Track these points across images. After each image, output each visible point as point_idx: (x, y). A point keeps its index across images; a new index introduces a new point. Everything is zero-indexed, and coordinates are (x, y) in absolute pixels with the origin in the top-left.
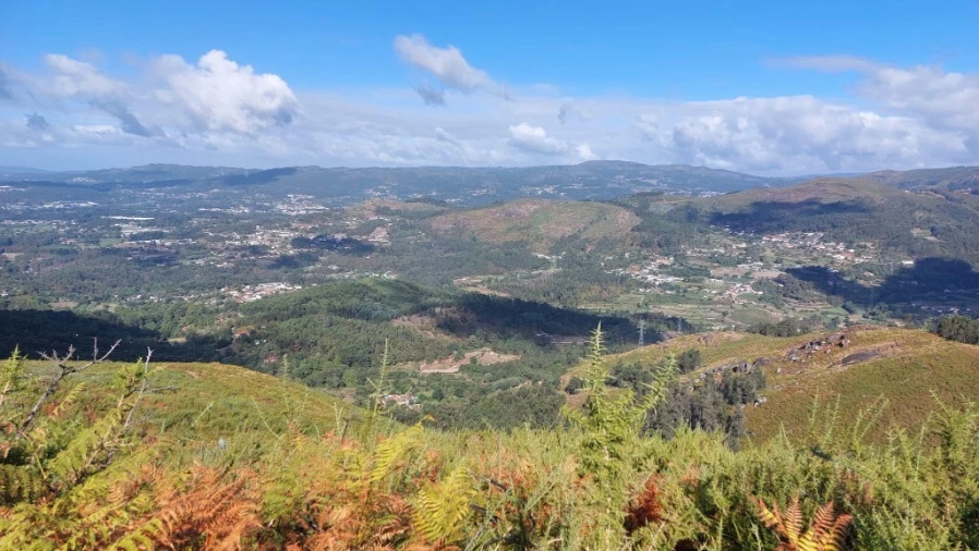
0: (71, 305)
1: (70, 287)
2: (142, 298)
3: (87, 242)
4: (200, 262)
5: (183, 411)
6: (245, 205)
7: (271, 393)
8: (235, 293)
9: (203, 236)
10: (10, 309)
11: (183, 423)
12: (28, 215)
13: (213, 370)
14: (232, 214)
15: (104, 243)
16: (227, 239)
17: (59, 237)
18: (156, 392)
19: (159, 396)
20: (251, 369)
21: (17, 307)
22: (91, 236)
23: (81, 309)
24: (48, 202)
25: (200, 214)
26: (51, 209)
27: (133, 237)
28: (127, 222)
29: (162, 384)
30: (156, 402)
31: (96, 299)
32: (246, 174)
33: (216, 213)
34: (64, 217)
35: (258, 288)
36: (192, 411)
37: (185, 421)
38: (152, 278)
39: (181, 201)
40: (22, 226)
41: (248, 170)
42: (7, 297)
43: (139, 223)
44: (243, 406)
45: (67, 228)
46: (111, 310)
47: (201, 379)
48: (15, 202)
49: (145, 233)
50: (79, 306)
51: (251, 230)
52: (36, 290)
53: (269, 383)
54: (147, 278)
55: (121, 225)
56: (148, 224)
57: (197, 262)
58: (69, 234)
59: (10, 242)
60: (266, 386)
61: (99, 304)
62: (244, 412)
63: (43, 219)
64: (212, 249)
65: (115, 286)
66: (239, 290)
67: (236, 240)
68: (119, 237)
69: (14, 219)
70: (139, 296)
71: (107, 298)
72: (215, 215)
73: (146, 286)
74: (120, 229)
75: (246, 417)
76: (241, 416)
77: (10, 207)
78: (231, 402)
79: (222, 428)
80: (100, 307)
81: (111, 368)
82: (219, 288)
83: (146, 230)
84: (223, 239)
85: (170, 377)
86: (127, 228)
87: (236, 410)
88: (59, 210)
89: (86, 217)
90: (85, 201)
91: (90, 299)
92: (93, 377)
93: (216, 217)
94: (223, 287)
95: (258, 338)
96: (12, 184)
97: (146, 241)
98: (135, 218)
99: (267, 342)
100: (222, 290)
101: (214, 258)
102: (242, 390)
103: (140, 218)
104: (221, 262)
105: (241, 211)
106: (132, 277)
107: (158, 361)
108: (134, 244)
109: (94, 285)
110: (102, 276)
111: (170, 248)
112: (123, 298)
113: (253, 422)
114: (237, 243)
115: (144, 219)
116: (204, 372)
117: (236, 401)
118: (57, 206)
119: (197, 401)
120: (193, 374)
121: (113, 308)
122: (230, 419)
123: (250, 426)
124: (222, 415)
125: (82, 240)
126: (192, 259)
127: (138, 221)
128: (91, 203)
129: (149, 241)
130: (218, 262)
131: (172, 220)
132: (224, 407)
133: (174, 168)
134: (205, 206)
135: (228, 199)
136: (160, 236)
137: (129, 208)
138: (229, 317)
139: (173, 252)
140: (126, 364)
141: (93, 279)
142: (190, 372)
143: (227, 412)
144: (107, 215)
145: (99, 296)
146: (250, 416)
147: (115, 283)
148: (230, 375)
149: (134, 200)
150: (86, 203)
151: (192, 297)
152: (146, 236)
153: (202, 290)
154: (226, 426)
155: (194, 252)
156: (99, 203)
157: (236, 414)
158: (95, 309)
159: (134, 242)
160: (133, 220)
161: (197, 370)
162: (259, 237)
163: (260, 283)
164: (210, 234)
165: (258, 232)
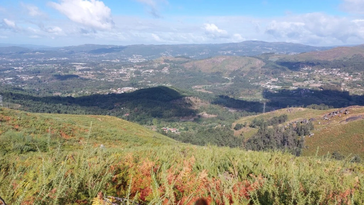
0: (59, 94)
1: (59, 88)
2: (83, 92)
4: (103, 79)
5: (94, 133)
6: (118, 59)
7: (126, 127)
8: (114, 91)
9: (104, 70)
10: (39, 95)
11: (94, 137)
12: (45, 62)
13: (106, 118)
14: (114, 62)
15: (70, 73)
17: (55, 70)
19: (86, 127)
20: (120, 118)
22: (66, 70)
23: (63, 96)
24: (51, 58)
25: (103, 62)
26: (52, 61)
27: (80, 70)
28: (77, 65)
29: (88, 123)
30: (85, 129)
31: (68, 92)
33: (108, 61)
34: (57, 63)
35: (123, 89)
36: (97, 133)
37: (94, 136)
38: (86, 85)
39: (96, 57)
40: (43, 66)
41: (119, 46)
42: (39, 91)
43: (81, 65)
44: (115, 131)
45: (58, 67)
46: (73, 96)
47: (102, 121)
48: (41, 58)
50: (62, 94)
51: (120, 68)
52: (48, 89)
53: (126, 123)
54: (85, 85)
55: (76, 66)
56: (85, 66)
57: (101, 79)
58: (58, 69)
59: (39, 72)
60: (124, 124)
61: (69, 94)
62: (115, 133)
63: (50, 64)
64: (107, 75)
65: (74, 88)
66: (116, 90)
67: (115, 72)
68: (75, 70)
69: (40, 64)
70: (82, 91)
71: (71, 92)
72: (107, 63)
73: (85, 87)
74: (75, 67)
76: (114, 135)
77: (39, 60)
78: (111, 130)
80: (69, 95)
81: (71, 117)
82: (109, 89)
83: (84, 68)
84: (110, 71)
85: (91, 120)
86: (78, 67)
87: (112, 133)
88: (55, 60)
89: (64, 63)
91: (65, 92)
92: (65, 120)
93: (108, 63)
94: (111, 88)
95: (123, 107)
96: (40, 51)
97: (84, 72)
98: (80, 64)
99: (126, 108)
100: (110, 89)
101: (108, 78)
102: (116, 125)
103: (82, 64)
104: (110, 80)
105: (117, 61)
106: (79, 84)
107: (88, 114)
108: (80, 73)
109: (67, 87)
110: (69, 84)
111: (92, 74)
112: (76, 92)
113: (118, 137)
114: (115, 73)
115: (84, 64)
116: (103, 119)
117: (113, 129)
118: (54, 59)
119: (99, 129)
120: (99, 119)
121: (73, 95)
122: (110, 136)
123: (117, 139)
124: (107, 135)
125: (63, 71)
126: (100, 78)
127: (82, 65)
128: (66, 58)
129: (85, 72)
130: (109, 80)
131: (93, 64)
132: (108, 132)
133: (93, 45)
134: (104, 59)
135: (112, 57)
136: (89, 70)
137: (78, 60)
138: (113, 99)
139: (93, 76)
140: (77, 115)
141: (67, 85)
142: (98, 119)
143: (109, 133)
144: (71, 62)
145: (69, 91)
146: (117, 135)
147: (74, 86)
148: (112, 120)
149: (80, 57)
150: (64, 58)
151: (100, 92)
152: (84, 70)
153: (104, 89)
154: (108, 138)
155: (100, 76)
156: (68, 58)
157: (112, 134)
158: (67, 96)
159: (80, 72)
160: (79, 64)
161: (100, 118)
162: (123, 71)
163: (123, 87)
164: (106, 69)
165: (122, 68)
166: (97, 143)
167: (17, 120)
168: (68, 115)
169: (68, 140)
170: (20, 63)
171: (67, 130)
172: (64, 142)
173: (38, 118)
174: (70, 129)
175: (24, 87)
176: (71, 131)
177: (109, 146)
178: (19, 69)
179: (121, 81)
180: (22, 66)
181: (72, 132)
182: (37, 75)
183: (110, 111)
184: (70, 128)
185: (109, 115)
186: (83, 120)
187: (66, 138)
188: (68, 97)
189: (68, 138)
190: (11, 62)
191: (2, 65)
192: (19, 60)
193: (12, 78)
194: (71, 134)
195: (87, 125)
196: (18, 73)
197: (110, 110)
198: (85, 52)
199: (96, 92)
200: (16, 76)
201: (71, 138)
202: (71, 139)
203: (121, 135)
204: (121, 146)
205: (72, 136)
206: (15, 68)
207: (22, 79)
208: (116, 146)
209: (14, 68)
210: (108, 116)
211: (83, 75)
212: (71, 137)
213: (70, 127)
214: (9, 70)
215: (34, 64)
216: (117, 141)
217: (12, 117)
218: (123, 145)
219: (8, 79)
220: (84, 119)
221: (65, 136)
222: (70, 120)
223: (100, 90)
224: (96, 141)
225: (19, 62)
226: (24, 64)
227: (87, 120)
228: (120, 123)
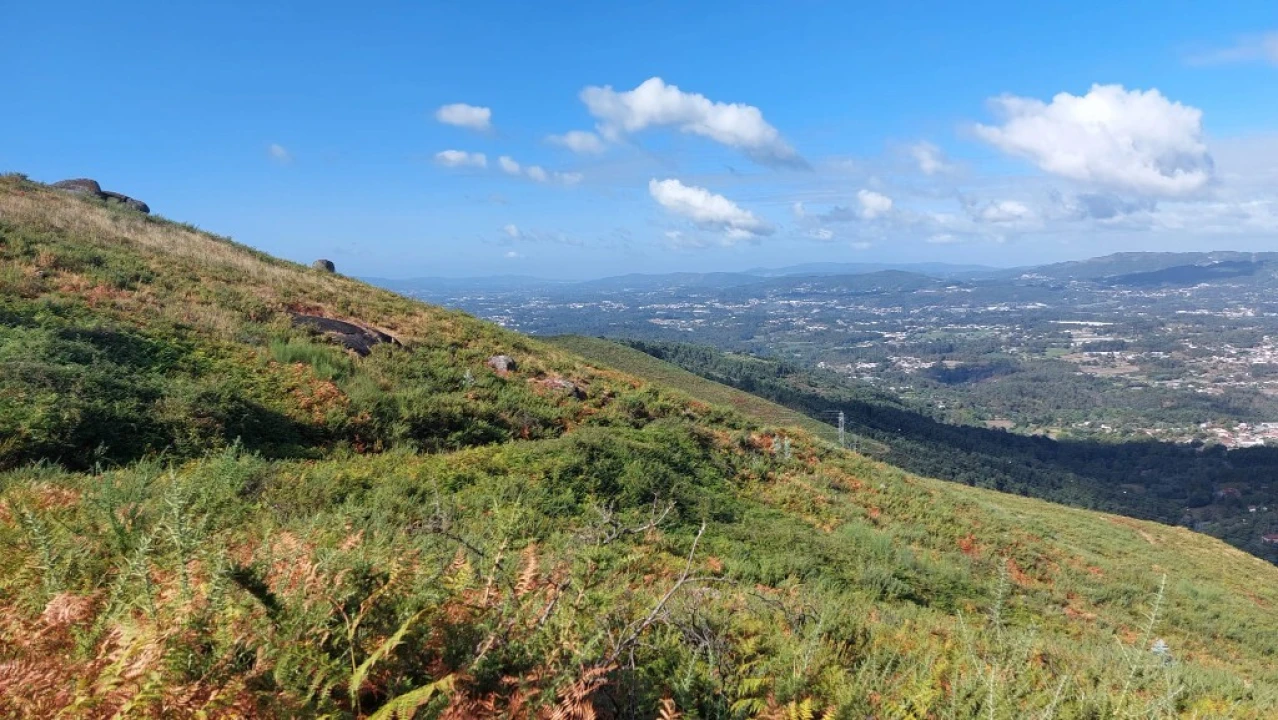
0: (1007, 425)
1: (1008, 404)
2: (1092, 426)
3: (1030, 352)
4: (1175, 384)
5: (1123, 585)
6: (1248, 306)
7: (1268, 591)
8: (1222, 432)
9: (1180, 348)
10: (945, 422)
11: (1120, 601)
12: (970, 318)
13: (1176, 537)
14: (1227, 318)
15: (1050, 353)
16: (1214, 353)
17: (1001, 344)
18: (1093, 551)
19: (1094, 558)
20: (1239, 547)
21: (951, 421)
22: (1035, 344)
23: (1018, 431)
24: (993, 304)
25: (1178, 319)
26: (994, 313)
27: (1087, 348)
28: (1079, 327)
29: (1103, 542)
30: (1088, 565)
31: (1036, 421)
32: (1253, 260)
33: (1202, 316)
34: (1010, 321)
35: (1259, 428)
36: (1135, 588)
37: (1123, 600)
38: (1105, 402)
39: (1153, 301)
40: (964, 331)
41: (1259, 254)
42: (944, 409)
43: (1094, 330)
44: (1215, 599)
45: (1011, 334)
46: (1053, 436)
47: (1158, 546)
48: (959, 305)
49: (1101, 342)
50: (1017, 426)
51: (1253, 341)
52: (972, 404)
53: (1263, 573)
54: (1099, 402)
55: (1073, 333)
56: (1108, 331)
57: (1168, 384)
58: (1011, 342)
59: (951, 349)
60: (1259, 578)
61: (1038, 427)
62: (1214, 608)
63: (986, 323)
64: (1193, 367)
65: (1058, 407)
66: (1229, 428)
67: (1230, 356)
68: (1068, 347)
69: (957, 323)
70: (1087, 423)
71: (1049, 421)
72: (1199, 320)
73: (1098, 410)
74: (1070, 336)
75: (1217, 616)
76: (1209, 614)
77: (955, 310)
78: (1196, 588)
79: (1176, 623)
80: (1040, 432)
81: (1041, 509)
82: (1199, 423)
83: (1103, 338)
84: (1210, 354)
85: (1116, 536)
86: (1079, 336)
87: (1203, 602)
88: (1003, 312)
89: (1032, 321)
90: (1033, 300)
91: (1029, 420)
92: (1020, 516)
93: (1203, 324)
94: (1205, 421)
95: (1254, 503)
96: (958, 284)
97: (1103, 353)
98: (1090, 323)
99: (1269, 510)
100: (1203, 425)
101: (1194, 380)
102: (1219, 576)
103: (1097, 324)
104: (1204, 386)
105: (1241, 314)
106: (1080, 397)
107: (1104, 511)
108: (1086, 356)
109: (1034, 404)
110: (1044, 393)
111: (1132, 363)
112: (1067, 424)
113: (1226, 626)
114: (1230, 360)
115: (1102, 324)
116: (1164, 538)
117: (1205, 589)
118: (1002, 309)
119: (1145, 576)
120: (1148, 537)
121: (1055, 434)
122: (1190, 614)
123: (1221, 631)
124: (1179, 605)
125: (1026, 349)
126: (1163, 379)
127: (1092, 327)
128: (1040, 304)
129: (1106, 353)
130: (1199, 386)
131: (1139, 326)
132: (1184, 593)
133: (1146, 256)
134: (1187, 308)
135: (1222, 296)
136: (1122, 347)
137: (1084, 310)
138: (1211, 465)
139: (1136, 369)
140: (1061, 507)
141: (1034, 397)
142: (1144, 534)
143: (1188, 602)
144: (1058, 319)
145: (1040, 417)
146: (1223, 616)
147: (1059, 403)
148: (1202, 550)
149: (1091, 300)
150: (1033, 304)
151: (1158, 430)
152: (1102, 347)
153: (1173, 423)
154: (1182, 621)
155: (1164, 370)
156: (1049, 304)
157: (1201, 608)
158: (1034, 433)
159: (1086, 353)
160: (1087, 326)
161: (1152, 533)
162: (1268, 353)
163: (1264, 421)
164: (1191, 346)
165: (1266, 344)
166: (1132, 628)
167: (878, 492)
168: (1031, 501)
169: (1025, 592)
170: (899, 321)
171: (1023, 554)
172: (1012, 594)
173: (937, 495)
174: (1034, 553)
175: (903, 392)
176: (1039, 560)
177: (1186, 652)
178: (894, 339)
179: (1257, 393)
180: (905, 331)
181: (1040, 565)
182: (944, 358)
183: (1197, 512)
184: (1034, 549)
185: (1192, 526)
186: (1084, 530)
187: (1018, 583)
188: (1035, 437)
189: (1024, 584)
190: (878, 317)
191: (855, 326)
192: (898, 310)
193: (873, 365)
194: (1038, 574)
195: (1098, 549)
196: (892, 349)
197: (1196, 506)
198: (1112, 281)
199: (1139, 432)
200: (887, 360)
201: (1038, 585)
202: (1036, 591)
203: (1244, 618)
204: (1238, 667)
205: (1040, 580)
206: (887, 336)
207: (901, 367)
208: (1215, 661)
209: (882, 335)
210: (1186, 529)
211: (1096, 363)
212: (1036, 581)
213: (1035, 544)
214: (871, 339)
215: (938, 325)
216: (1219, 643)
217: (864, 482)
218: (1248, 664)
219: (866, 366)
220: (1088, 527)
221: (1017, 573)
222: (1036, 520)
223: (1158, 423)
224: (1129, 619)
225: (895, 315)
226: (912, 323)
227: (1097, 533)
228: (1237, 567)
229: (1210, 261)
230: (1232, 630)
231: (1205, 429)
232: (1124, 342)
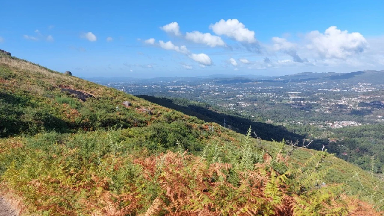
0: (272, 122)
1: (272, 116)
4: (318, 110)
6: (338, 88)
7: (344, 168)
8: (331, 124)
9: (320, 100)
10: (254, 121)
12: (261, 91)
14: (332, 92)
15: (283, 101)
16: (329, 102)
17: (270, 99)
20: (336, 156)
21: (256, 121)
22: (280, 99)
23: (275, 124)
24: (267, 87)
25: (319, 91)
26: (268, 90)
27: (293, 100)
28: (292, 94)
29: (300, 155)
30: (298, 162)
31: (279, 121)
32: (339, 75)
34: (272, 92)
35: (341, 123)
38: (299, 115)
39: (312, 86)
40: (259, 95)
41: (341, 73)
42: (254, 117)
43: (296, 95)
44: (332, 171)
45: (272, 96)
46: (284, 125)
48: (258, 87)
49: (298, 98)
50: (274, 122)
51: (340, 98)
52: (262, 116)
54: (297, 115)
56: (299, 95)
58: (273, 98)
59: (256, 100)
60: (342, 165)
61: (280, 123)
62: (332, 173)
63: (266, 93)
64: (323, 105)
65: (286, 117)
66: (333, 123)
68: (288, 99)
69: (257, 92)
70: (294, 121)
71: (283, 121)
72: (325, 92)
73: (297, 118)
74: (289, 96)
75: (333, 176)
76: (331, 175)
77: (257, 89)
80: (281, 124)
82: (325, 121)
84: (327, 102)
85: (303, 154)
86: (292, 96)
88: (271, 89)
89: (279, 92)
91: (277, 121)
93: (326, 93)
94: (326, 121)
95: (340, 143)
96: (258, 81)
98: (295, 93)
99: (344, 146)
100: (326, 122)
101: (323, 109)
102: (332, 164)
103: (296, 93)
104: (326, 111)
105: (336, 90)
106: (292, 114)
108: (293, 102)
109: (279, 116)
110: (282, 113)
111: (306, 104)
112: (288, 122)
113: (335, 179)
114: (333, 103)
115: (298, 93)
116: (316, 154)
118: (270, 88)
125: (277, 100)
126: (315, 109)
128: (281, 87)
130: (325, 111)
131: (308, 93)
134: (321, 89)
135: (331, 85)
136: (303, 100)
137: (293, 89)
138: (328, 133)
139: (307, 106)
141: (279, 114)
142: (311, 153)
144: (286, 91)
145: (281, 120)
146: (335, 176)
147: (286, 116)
149: (295, 86)
150: (279, 87)
151: (313, 123)
152: (298, 100)
153: (318, 121)
155: (315, 106)
156: (283, 87)
158: (279, 124)
160: (294, 93)
161: (313, 153)
162: (343, 101)
163: (342, 121)
164: (323, 99)
165: (343, 99)
167: (239, 142)
170: (241, 92)
175: (242, 113)
178: (239, 97)
179: (340, 113)
180: (243, 95)
182: (254, 103)
186: (295, 152)
190: (235, 91)
191: (228, 93)
192: (241, 89)
193: (233, 105)
196: (239, 100)
198: (301, 81)
199: (308, 124)
200: (237, 103)
203: (339, 176)
206: (237, 96)
207: (241, 105)
209: (236, 96)
211: (296, 104)
214: (233, 97)
215: (252, 93)
217: (235, 139)
219: (231, 105)
225: (240, 90)
226: (244, 92)
227: (298, 153)
228: (336, 162)
229: (328, 75)
230: (337, 180)
231: (326, 123)
232: (304, 98)
